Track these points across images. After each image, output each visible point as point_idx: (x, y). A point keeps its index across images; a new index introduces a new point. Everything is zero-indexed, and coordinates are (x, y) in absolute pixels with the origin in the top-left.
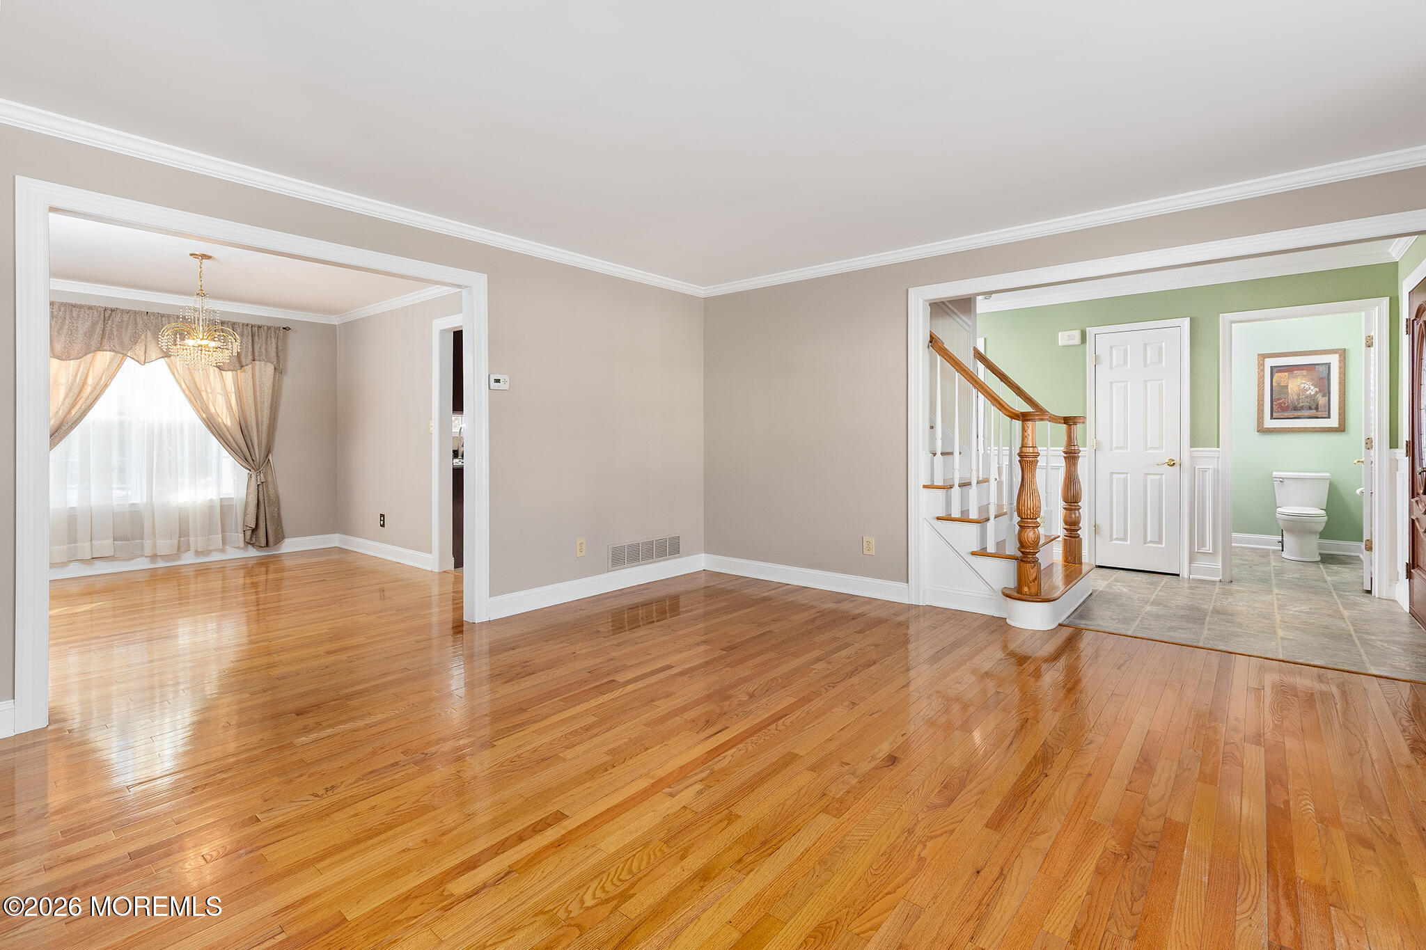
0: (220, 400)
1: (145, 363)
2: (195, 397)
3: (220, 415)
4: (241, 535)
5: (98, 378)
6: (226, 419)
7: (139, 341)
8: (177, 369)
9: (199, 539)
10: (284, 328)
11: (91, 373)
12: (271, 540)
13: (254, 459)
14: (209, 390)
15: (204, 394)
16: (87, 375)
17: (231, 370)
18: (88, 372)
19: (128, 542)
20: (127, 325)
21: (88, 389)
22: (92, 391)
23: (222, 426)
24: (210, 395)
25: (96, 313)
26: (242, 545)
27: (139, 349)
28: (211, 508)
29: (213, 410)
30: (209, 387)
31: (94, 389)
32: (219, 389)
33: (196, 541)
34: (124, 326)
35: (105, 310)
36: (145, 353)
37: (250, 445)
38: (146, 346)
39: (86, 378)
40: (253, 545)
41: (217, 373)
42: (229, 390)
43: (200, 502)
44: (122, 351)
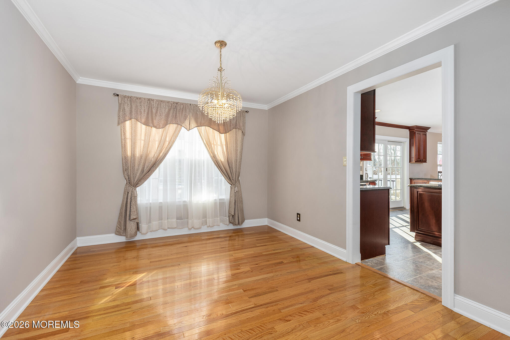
0: (220, 148)
1: (189, 129)
2: (209, 145)
3: (220, 157)
4: (228, 218)
5: (171, 138)
6: (221, 157)
7: (187, 119)
8: (202, 133)
9: (210, 220)
10: (246, 111)
11: (168, 135)
12: (240, 221)
13: (233, 179)
14: (215, 144)
15: (213, 145)
16: (166, 136)
17: (224, 133)
18: (167, 134)
19: (182, 220)
20: (182, 111)
21: (167, 143)
22: (168, 144)
23: (220, 161)
24: (215, 146)
25: (170, 105)
26: (228, 223)
27: (187, 122)
28: (215, 203)
29: (216, 153)
30: (215, 142)
31: (169, 143)
32: (219, 143)
33: (209, 221)
34: (181, 110)
35: (174, 103)
36: (189, 125)
37: (232, 172)
38: (190, 121)
39: (166, 138)
40: (232, 223)
41: (218, 134)
42: (223, 144)
43: (211, 201)
44: (180, 124)
